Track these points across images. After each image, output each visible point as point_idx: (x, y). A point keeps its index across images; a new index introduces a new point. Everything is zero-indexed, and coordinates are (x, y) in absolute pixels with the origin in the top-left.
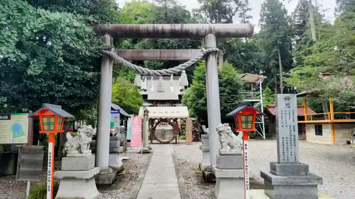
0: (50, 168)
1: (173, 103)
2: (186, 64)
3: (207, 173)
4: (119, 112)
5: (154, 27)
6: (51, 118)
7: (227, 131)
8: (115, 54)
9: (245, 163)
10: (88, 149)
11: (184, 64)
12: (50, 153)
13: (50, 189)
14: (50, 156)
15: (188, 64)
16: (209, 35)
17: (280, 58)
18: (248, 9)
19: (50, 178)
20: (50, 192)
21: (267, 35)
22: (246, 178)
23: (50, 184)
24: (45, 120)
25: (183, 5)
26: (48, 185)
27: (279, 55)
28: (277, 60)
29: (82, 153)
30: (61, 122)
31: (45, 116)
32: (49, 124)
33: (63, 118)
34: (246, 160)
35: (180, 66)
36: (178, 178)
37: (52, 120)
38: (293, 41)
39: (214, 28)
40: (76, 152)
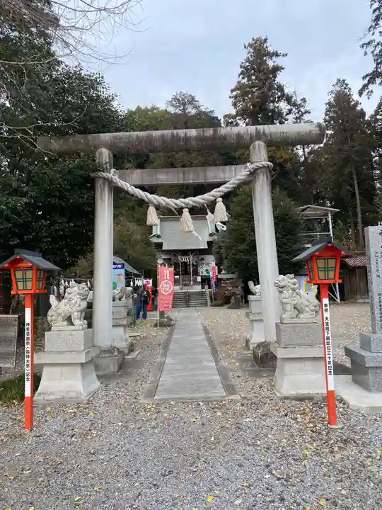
0: (28, 347)
1: (200, 254)
2: (223, 189)
3: (259, 353)
4: (123, 268)
5: (173, 134)
6: (27, 272)
7: (293, 286)
8: (116, 177)
9: (326, 333)
10: (82, 319)
11: (220, 189)
12: (28, 324)
13: (30, 377)
14: (28, 329)
15: (226, 188)
16: (257, 143)
17: (356, 182)
18: (306, 112)
19: (27, 360)
20: (30, 382)
21: (335, 148)
22: (327, 356)
23: (28, 371)
24: (19, 275)
25: (209, 110)
26: (26, 372)
27: (355, 177)
28: (352, 185)
29: (73, 324)
30: (42, 277)
31: (19, 269)
32: (25, 280)
33: (45, 271)
34: (327, 329)
35: (214, 192)
36: (217, 361)
37: (29, 274)
38: (374, 157)
39: (264, 131)
40: (65, 323)
